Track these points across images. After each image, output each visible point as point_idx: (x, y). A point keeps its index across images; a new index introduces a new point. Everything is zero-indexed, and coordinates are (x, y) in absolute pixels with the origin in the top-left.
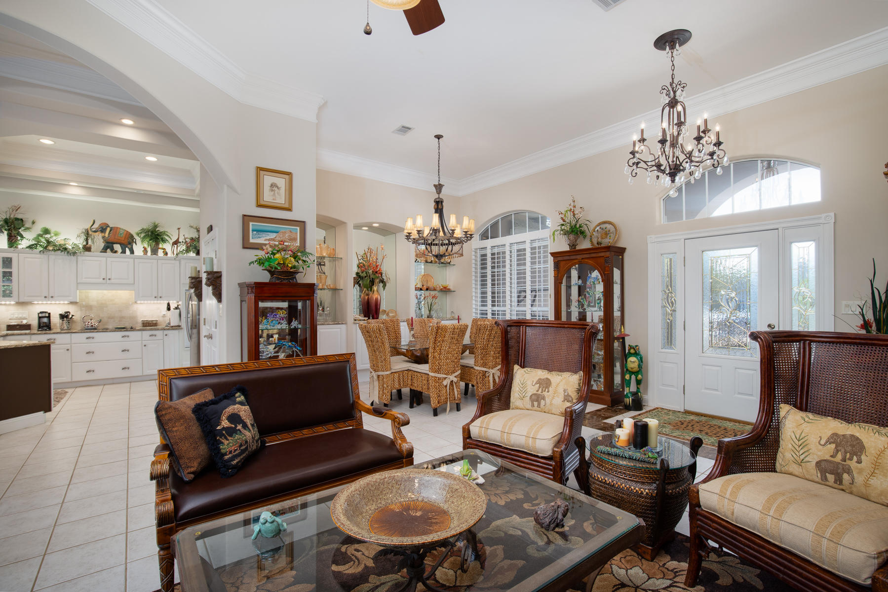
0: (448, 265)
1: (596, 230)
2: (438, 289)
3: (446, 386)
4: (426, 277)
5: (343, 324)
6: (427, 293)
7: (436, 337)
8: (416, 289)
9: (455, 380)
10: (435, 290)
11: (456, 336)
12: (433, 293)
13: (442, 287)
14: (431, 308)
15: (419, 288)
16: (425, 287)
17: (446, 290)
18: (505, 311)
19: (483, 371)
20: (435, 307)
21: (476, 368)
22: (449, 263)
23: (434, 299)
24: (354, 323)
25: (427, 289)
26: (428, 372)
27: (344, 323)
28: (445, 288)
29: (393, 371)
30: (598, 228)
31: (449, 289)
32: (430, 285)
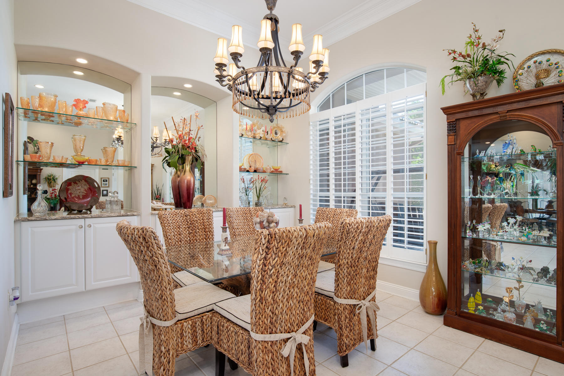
0: (279, 143)
1: (526, 66)
2: (269, 171)
3: (288, 359)
4: (254, 157)
5: (134, 215)
6: (256, 175)
7: (265, 258)
8: (241, 170)
9: (305, 339)
10: (264, 172)
11: (309, 251)
12: (262, 176)
13: (272, 170)
14: (259, 194)
15: (245, 169)
16: (253, 169)
17: (277, 172)
18: (354, 197)
19: (350, 305)
20: (264, 193)
21: (340, 301)
22: (281, 141)
23: (264, 183)
24: (152, 214)
25: (255, 171)
26: (248, 327)
27: (135, 213)
28: (276, 170)
29: (180, 317)
30: (531, 63)
31: (281, 171)
32: (258, 166)
